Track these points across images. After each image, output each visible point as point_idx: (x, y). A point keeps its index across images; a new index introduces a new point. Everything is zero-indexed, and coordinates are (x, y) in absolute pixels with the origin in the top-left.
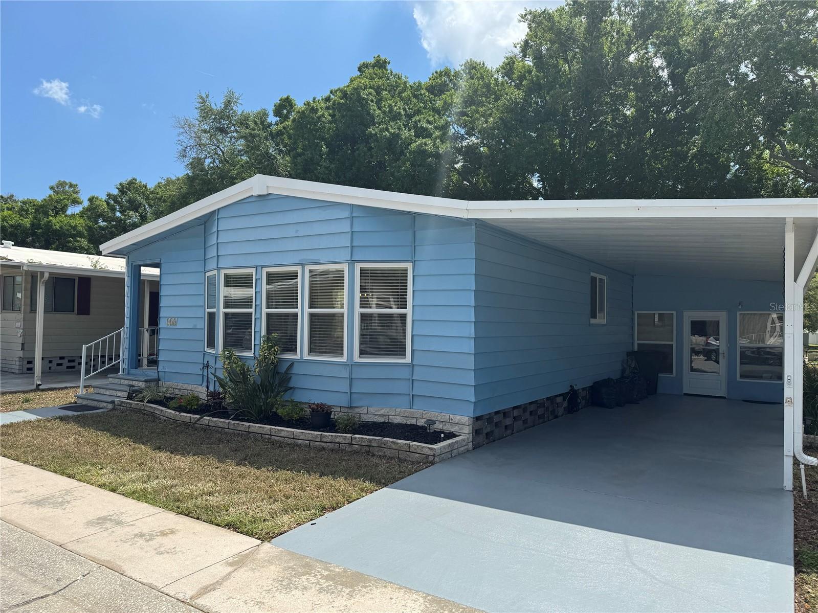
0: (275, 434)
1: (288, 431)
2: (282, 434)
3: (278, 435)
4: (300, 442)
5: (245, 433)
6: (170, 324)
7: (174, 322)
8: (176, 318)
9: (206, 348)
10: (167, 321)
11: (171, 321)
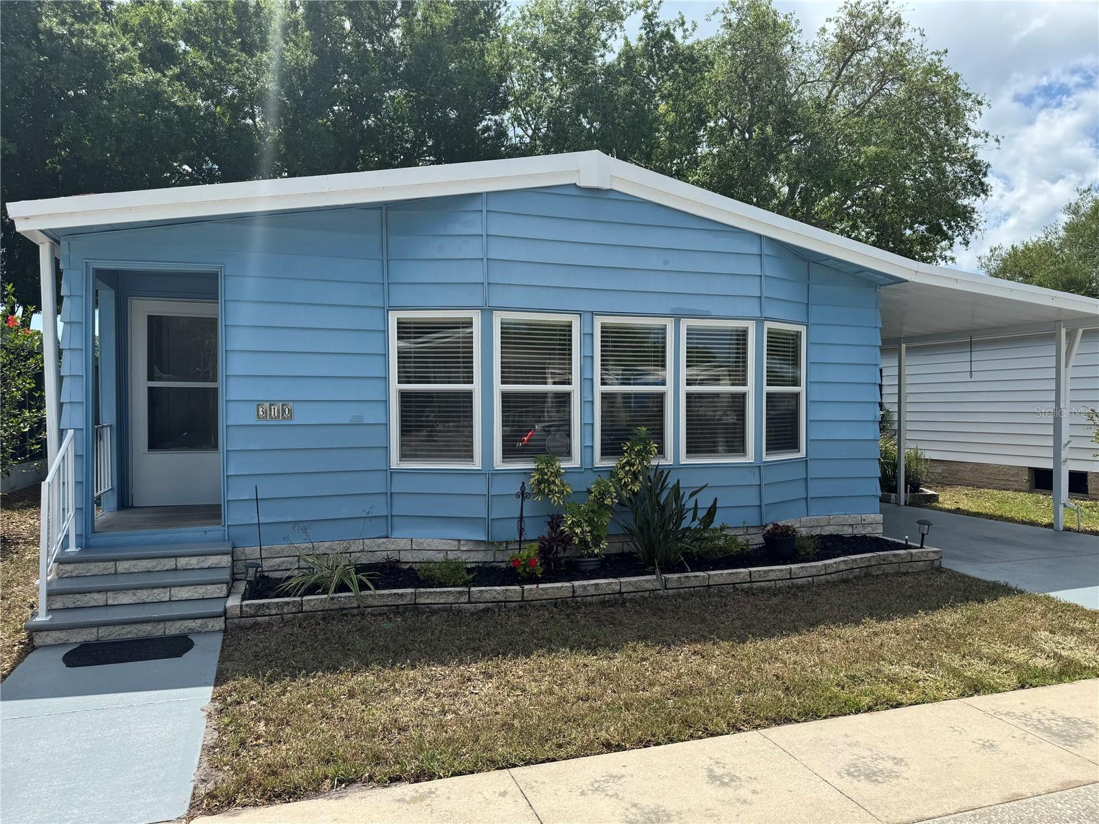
0: (760, 579)
1: (781, 571)
2: (772, 576)
3: (764, 579)
4: (799, 581)
5: (702, 589)
6: (270, 415)
7: (284, 411)
8: (291, 404)
9: (395, 462)
10: (258, 408)
11: (270, 409)
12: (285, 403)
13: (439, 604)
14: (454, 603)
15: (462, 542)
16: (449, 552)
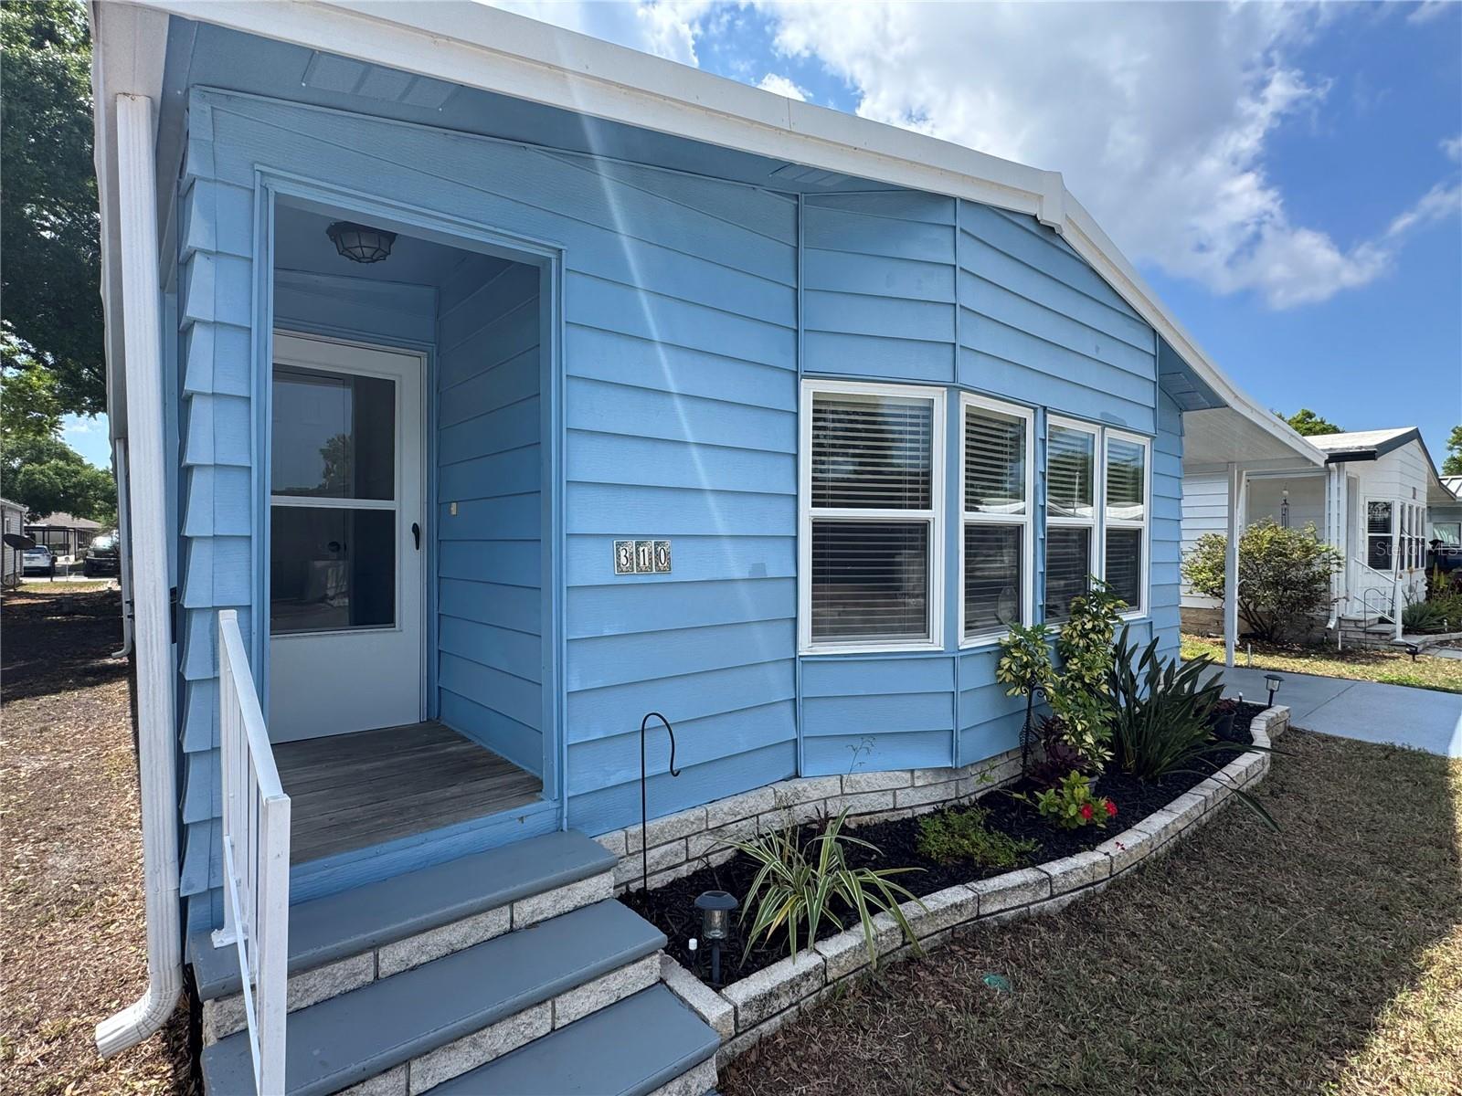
6: (638, 564)
7: (657, 556)
8: (668, 542)
9: (806, 645)
10: (618, 551)
11: (637, 551)
12: (660, 540)
13: (1013, 908)
14: (1033, 903)
15: (917, 774)
16: (897, 791)
